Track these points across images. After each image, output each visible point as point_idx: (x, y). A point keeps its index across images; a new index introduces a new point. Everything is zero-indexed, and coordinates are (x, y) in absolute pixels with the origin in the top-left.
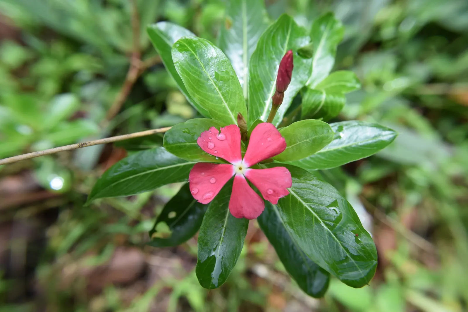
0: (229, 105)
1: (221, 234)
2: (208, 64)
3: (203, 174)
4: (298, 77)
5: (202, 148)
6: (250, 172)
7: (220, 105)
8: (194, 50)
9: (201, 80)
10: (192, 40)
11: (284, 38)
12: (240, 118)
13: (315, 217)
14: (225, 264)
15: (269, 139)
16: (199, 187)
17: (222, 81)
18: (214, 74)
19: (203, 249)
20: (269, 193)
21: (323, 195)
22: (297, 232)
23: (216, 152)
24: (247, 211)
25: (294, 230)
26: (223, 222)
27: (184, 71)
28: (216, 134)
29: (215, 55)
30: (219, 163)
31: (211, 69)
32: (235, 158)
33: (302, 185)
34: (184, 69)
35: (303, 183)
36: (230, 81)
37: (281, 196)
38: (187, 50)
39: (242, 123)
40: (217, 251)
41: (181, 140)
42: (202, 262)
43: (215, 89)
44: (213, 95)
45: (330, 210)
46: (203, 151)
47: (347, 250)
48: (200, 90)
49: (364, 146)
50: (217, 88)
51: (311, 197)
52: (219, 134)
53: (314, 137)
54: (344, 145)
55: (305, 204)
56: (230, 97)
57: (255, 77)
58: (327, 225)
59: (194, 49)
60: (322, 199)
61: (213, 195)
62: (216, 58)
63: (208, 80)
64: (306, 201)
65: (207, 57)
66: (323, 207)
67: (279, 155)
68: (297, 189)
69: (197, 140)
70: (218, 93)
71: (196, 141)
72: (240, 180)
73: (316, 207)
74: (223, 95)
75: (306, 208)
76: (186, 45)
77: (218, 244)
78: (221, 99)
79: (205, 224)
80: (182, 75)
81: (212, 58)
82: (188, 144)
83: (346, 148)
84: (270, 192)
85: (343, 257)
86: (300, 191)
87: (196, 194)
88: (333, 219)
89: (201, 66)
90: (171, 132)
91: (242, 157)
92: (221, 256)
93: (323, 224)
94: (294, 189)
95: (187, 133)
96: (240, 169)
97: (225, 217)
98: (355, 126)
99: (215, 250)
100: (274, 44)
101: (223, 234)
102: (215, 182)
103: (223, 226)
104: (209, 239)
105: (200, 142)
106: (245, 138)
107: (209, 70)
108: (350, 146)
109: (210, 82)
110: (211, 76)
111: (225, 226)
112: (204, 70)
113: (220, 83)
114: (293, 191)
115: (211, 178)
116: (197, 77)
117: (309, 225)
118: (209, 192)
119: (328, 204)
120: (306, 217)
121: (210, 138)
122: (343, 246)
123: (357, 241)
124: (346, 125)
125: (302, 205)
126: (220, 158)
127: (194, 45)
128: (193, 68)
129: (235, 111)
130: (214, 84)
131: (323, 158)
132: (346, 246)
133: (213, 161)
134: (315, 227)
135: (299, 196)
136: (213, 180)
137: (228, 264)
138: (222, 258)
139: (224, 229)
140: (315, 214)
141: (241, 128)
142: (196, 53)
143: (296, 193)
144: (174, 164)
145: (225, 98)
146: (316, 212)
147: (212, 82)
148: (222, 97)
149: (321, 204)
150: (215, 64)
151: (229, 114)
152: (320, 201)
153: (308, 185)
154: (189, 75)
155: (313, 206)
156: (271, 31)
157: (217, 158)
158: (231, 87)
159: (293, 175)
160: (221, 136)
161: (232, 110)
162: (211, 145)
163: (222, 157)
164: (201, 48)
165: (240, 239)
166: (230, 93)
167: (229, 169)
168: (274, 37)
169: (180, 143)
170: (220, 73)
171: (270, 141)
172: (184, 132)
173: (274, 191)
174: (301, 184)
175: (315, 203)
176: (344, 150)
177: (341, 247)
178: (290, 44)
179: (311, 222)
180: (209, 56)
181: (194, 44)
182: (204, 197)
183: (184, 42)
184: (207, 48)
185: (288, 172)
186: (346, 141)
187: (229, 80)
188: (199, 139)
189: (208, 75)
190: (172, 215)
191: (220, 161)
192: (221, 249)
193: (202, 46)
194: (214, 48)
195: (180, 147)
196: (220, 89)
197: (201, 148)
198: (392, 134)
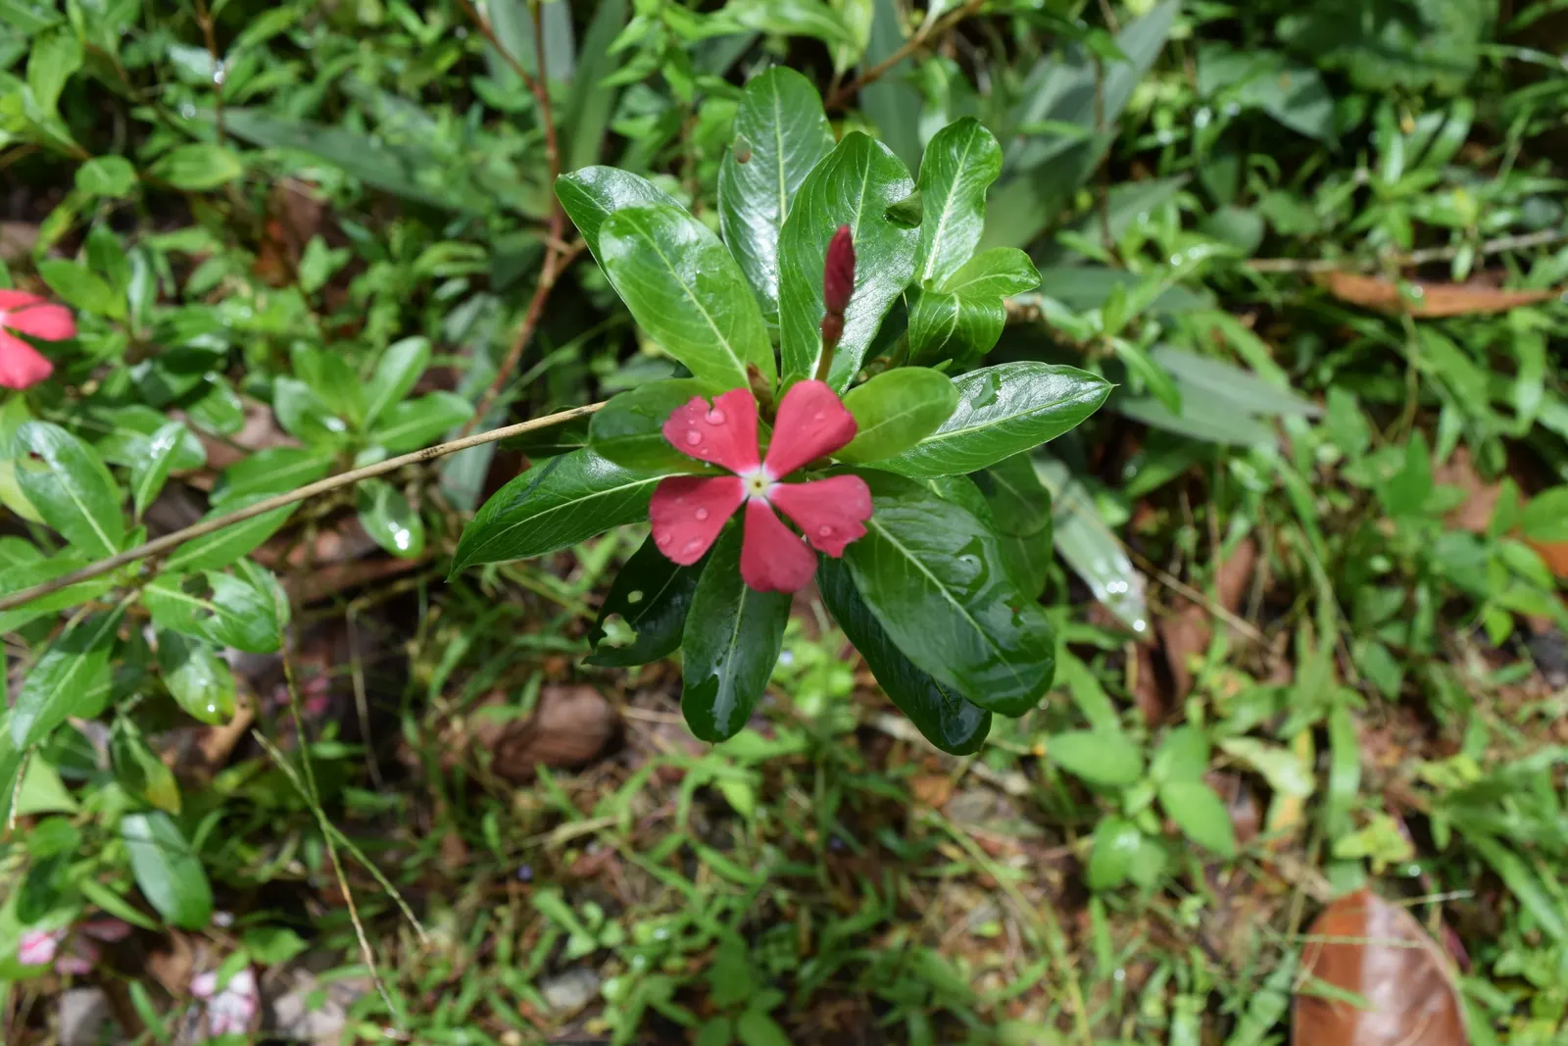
0: (731, 344)
1: (733, 629)
2: (680, 259)
3: (680, 500)
4: (891, 269)
5: (674, 443)
6: (781, 492)
7: (711, 346)
8: (650, 233)
9: (666, 294)
10: (642, 208)
11: (857, 184)
12: (752, 373)
13: (930, 581)
14: (743, 692)
15: (819, 416)
16: (673, 528)
17: (711, 292)
18: (694, 278)
19: (693, 661)
20: (822, 533)
21: (946, 531)
22: (890, 614)
23: (704, 452)
24: (780, 576)
25: (883, 609)
26: (737, 604)
27: (627, 278)
28: (704, 413)
29: (694, 237)
30: (712, 476)
31: (687, 269)
32: (746, 462)
33: (901, 511)
34: (626, 274)
35: (905, 507)
36: (732, 291)
37: (850, 539)
38: (631, 232)
39: (759, 384)
40: (725, 666)
41: (628, 430)
42: (693, 687)
43: (698, 311)
44: (695, 325)
45: (962, 562)
46: (677, 451)
47: (994, 641)
48: (664, 317)
49: (1042, 417)
50: (703, 310)
51: (922, 537)
52: (711, 409)
53: (918, 406)
54: (1001, 418)
55: (908, 554)
56: (734, 327)
57: (792, 273)
58: (954, 594)
59: (646, 228)
60: (945, 540)
61: (704, 544)
62: (697, 243)
63: (682, 292)
64: (910, 545)
65: (676, 244)
66: (947, 557)
67: (846, 449)
68: (892, 522)
69: (661, 428)
70: (704, 320)
71: (659, 431)
72: (760, 509)
73: (933, 559)
74: (717, 323)
75: (910, 562)
76: (630, 221)
77: (728, 649)
78: (713, 333)
79: (697, 609)
80: (623, 287)
81: (687, 246)
82: (643, 437)
83: (1005, 424)
84: (826, 531)
85: (986, 657)
86: (898, 526)
87: (667, 546)
88: (968, 581)
89: (665, 265)
90: (603, 413)
91: (761, 457)
92: (734, 674)
93: (945, 593)
94: (885, 523)
95: (640, 413)
96: (758, 485)
97: (738, 592)
98: (1024, 373)
99: (719, 663)
100: (832, 202)
101: (737, 626)
102: (707, 519)
103: (736, 612)
104: (706, 641)
105: (667, 433)
106: (768, 415)
107: (683, 270)
108: (1015, 419)
109: (685, 298)
110: (688, 285)
111: (740, 612)
112: (672, 272)
113: (710, 298)
114: (883, 526)
115: (697, 509)
116: (656, 289)
117: (915, 596)
118: (694, 540)
119: (956, 549)
120: (909, 583)
121: (692, 422)
122: (988, 636)
123: (1016, 622)
124: (1005, 372)
125: (900, 555)
126: (713, 465)
127: (647, 220)
128: (646, 270)
129: (746, 356)
130: (695, 301)
131: (957, 449)
132: (993, 635)
133: (698, 472)
134: (929, 601)
135: (895, 535)
136: (701, 514)
137: (748, 689)
138: (737, 678)
139: (738, 619)
140: (929, 574)
141: (759, 394)
142: (651, 237)
143: (889, 530)
144: (627, 482)
145: (721, 329)
146: (931, 569)
147: (689, 296)
148: (715, 328)
149: (944, 551)
150: (696, 256)
151: (733, 365)
152: (939, 544)
153: (915, 512)
154: (638, 286)
155: (924, 557)
156: (824, 173)
157: (707, 465)
158: (733, 304)
159: (875, 492)
160: (715, 416)
161: (740, 355)
162: (694, 437)
163: (719, 461)
164: (663, 225)
165: (773, 638)
166: (733, 318)
167: (734, 486)
168: (831, 183)
169: (625, 436)
170: (708, 275)
171: (821, 421)
172: (633, 412)
173: (835, 529)
174: (899, 509)
175: (928, 549)
176: (1000, 428)
177: (982, 637)
178: (869, 196)
179: (920, 590)
180: (681, 240)
181: (647, 217)
182: (685, 551)
183: (625, 215)
184: (677, 225)
185: (861, 486)
186: (1007, 409)
187: (727, 289)
188: (667, 425)
189: (682, 282)
190: (635, 597)
191: (715, 471)
192: (733, 660)
193: (664, 218)
194: (691, 222)
195: (625, 447)
196: (710, 310)
197: (671, 445)
198: (1099, 388)
